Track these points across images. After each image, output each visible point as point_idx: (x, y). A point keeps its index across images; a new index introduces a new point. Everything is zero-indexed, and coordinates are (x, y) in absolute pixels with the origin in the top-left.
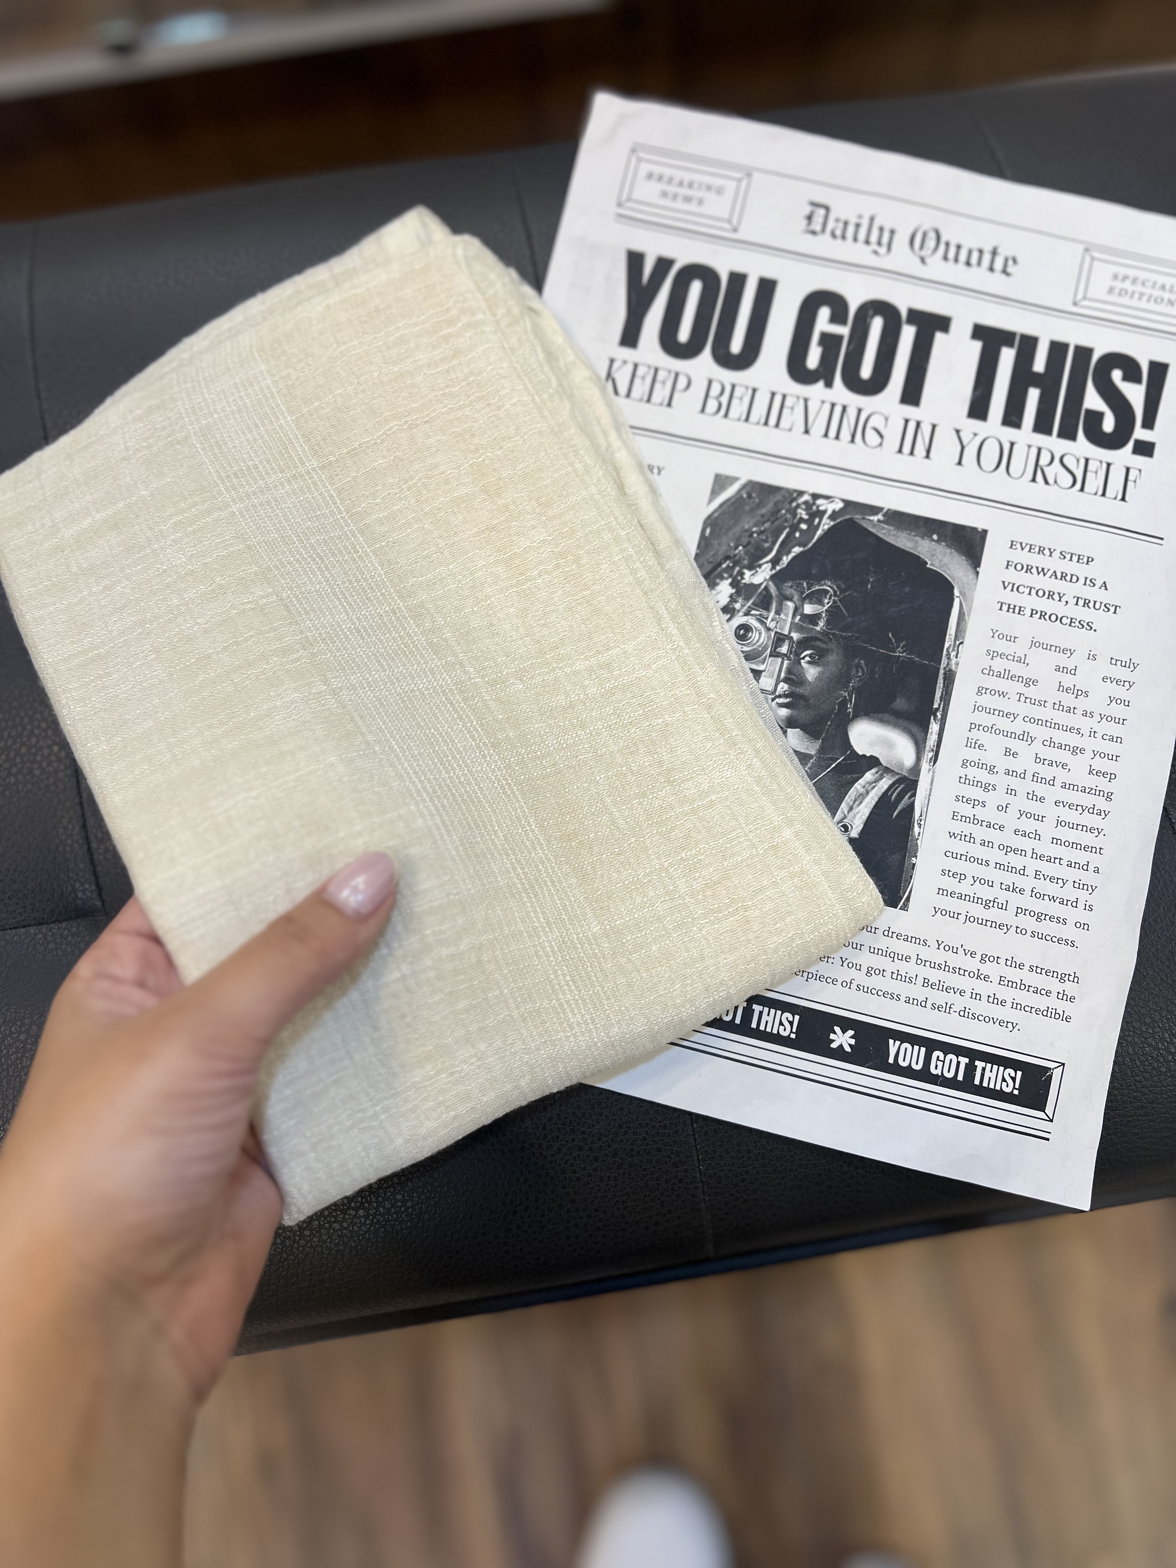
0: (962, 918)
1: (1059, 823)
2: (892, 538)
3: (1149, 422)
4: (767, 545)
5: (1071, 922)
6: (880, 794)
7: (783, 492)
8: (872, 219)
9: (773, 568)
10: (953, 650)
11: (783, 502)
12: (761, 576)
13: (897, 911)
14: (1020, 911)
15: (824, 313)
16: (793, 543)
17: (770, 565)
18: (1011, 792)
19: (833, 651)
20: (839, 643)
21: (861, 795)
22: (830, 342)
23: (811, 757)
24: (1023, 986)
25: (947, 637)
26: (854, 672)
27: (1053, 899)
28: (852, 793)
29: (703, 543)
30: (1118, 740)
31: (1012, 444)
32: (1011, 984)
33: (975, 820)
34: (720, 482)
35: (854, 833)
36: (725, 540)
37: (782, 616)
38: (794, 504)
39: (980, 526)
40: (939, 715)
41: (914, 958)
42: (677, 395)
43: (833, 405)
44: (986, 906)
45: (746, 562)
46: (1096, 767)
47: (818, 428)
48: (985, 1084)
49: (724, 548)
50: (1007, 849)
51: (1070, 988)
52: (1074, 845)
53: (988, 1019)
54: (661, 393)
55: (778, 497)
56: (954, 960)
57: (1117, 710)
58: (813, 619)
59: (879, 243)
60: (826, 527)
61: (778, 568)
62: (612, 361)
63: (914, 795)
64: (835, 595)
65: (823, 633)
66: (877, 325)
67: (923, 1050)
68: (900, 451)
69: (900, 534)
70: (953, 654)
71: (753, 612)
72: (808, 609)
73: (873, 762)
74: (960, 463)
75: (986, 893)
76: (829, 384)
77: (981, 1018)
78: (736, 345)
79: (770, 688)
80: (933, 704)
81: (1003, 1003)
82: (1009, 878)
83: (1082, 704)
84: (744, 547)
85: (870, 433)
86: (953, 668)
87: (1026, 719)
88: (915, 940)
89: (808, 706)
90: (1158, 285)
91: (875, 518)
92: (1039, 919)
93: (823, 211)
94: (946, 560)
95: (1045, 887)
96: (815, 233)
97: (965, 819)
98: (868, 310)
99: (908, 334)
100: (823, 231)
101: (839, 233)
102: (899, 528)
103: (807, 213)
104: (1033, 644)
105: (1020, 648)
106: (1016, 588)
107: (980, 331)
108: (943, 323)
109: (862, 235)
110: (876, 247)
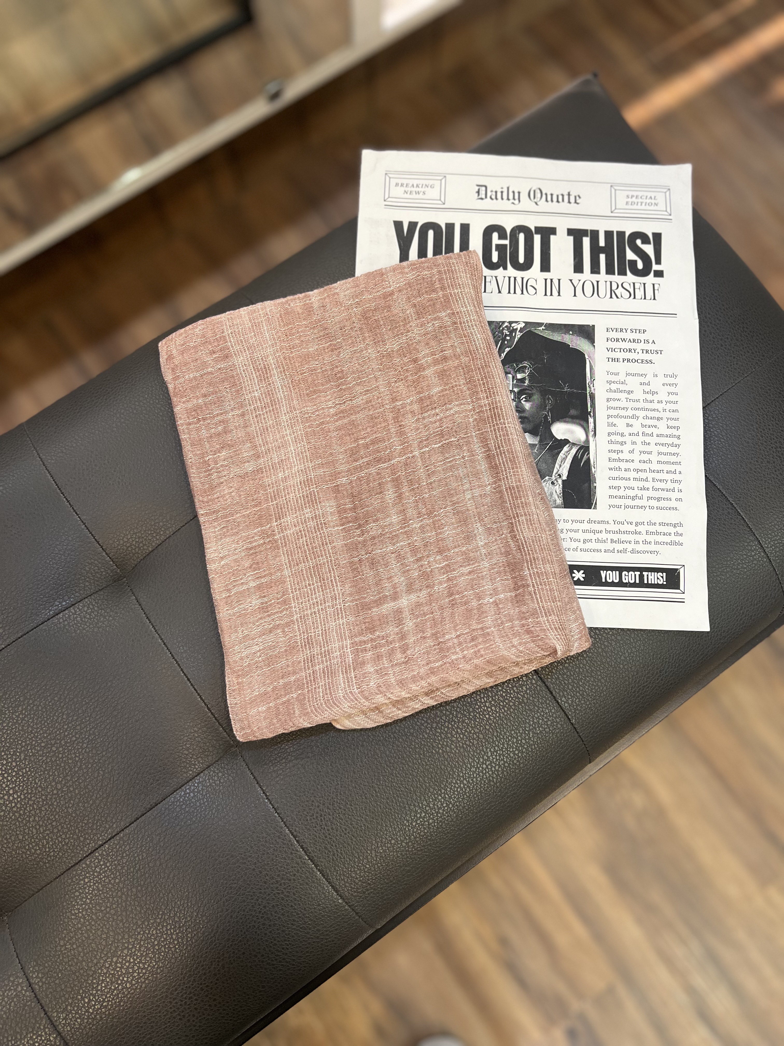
0: (623, 507)
1: (659, 453)
3: (658, 261)
5: (673, 499)
6: (572, 457)
8: (508, 188)
10: (591, 383)
11: (496, 328)
13: (592, 510)
14: (649, 498)
15: (495, 236)
18: (634, 443)
19: (535, 393)
20: (537, 390)
21: (564, 459)
22: (501, 249)
23: (536, 445)
24: (658, 533)
25: (587, 378)
26: (547, 402)
27: (663, 490)
28: (558, 461)
30: (677, 411)
31: (598, 282)
32: (652, 533)
33: (619, 460)
35: (564, 478)
38: (501, 328)
39: (591, 324)
40: (592, 413)
41: (604, 531)
43: (509, 278)
44: (633, 499)
46: (670, 425)
48: (650, 582)
50: (638, 471)
51: (679, 530)
52: (667, 463)
53: (644, 552)
55: (493, 326)
56: (624, 528)
57: (672, 398)
58: (522, 380)
59: (514, 199)
63: (589, 454)
64: (530, 367)
65: (529, 386)
66: (522, 237)
67: (617, 572)
68: (546, 295)
69: (554, 334)
70: (592, 385)
72: (519, 376)
73: (566, 442)
74: (575, 296)
75: (631, 493)
76: (505, 268)
77: (641, 552)
80: (587, 409)
81: (650, 543)
82: (641, 484)
83: (656, 397)
85: (529, 288)
86: (593, 392)
87: (633, 409)
88: (603, 522)
89: (529, 421)
90: (648, 197)
91: (541, 328)
92: (658, 500)
93: (484, 188)
94: (578, 342)
95: (658, 485)
96: (482, 199)
97: (615, 460)
98: (516, 231)
99: (537, 239)
100: (486, 197)
101: (493, 197)
102: (553, 331)
103: (477, 190)
104: (627, 374)
105: (622, 377)
106: (613, 350)
107: (571, 232)
108: (552, 231)
109: (505, 197)
110: (513, 201)
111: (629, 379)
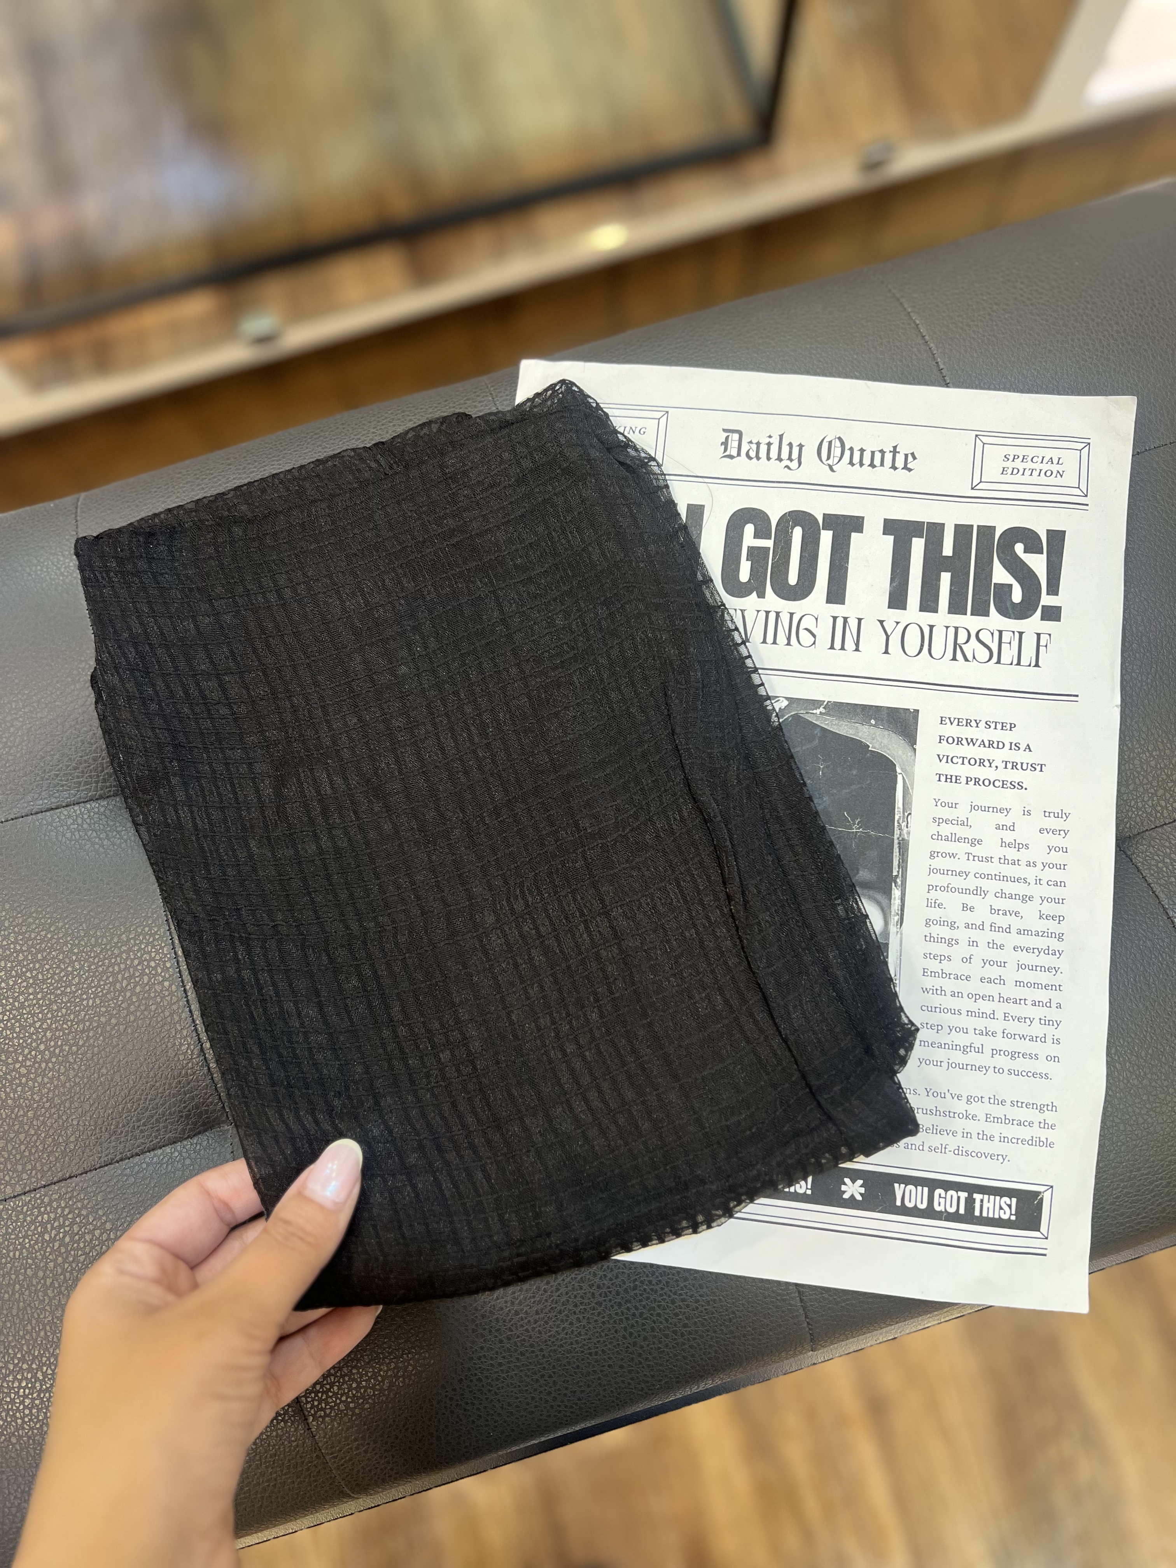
0: (945, 1065)
1: (1020, 967)
2: (835, 727)
3: (1053, 589)
5: (1042, 1057)
8: (781, 438)
10: (903, 821)
14: (994, 1052)
15: (749, 529)
18: (973, 943)
22: (757, 555)
24: (1006, 1120)
25: (896, 813)
27: (1023, 1037)
30: (1062, 884)
31: (931, 627)
33: (943, 974)
39: (912, 707)
40: (899, 881)
43: (767, 613)
44: (965, 1051)
46: (1045, 912)
47: (757, 638)
48: (985, 1214)
50: (976, 997)
51: (1049, 1117)
52: (1036, 985)
53: (979, 1155)
56: (943, 1104)
57: (1056, 858)
59: (790, 459)
66: (797, 533)
67: (926, 1189)
68: (832, 647)
69: (842, 723)
70: (904, 824)
74: (886, 652)
75: (962, 1040)
76: (761, 595)
77: (973, 1154)
80: (892, 872)
81: (991, 1138)
82: (981, 1024)
83: (1024, 855)
85: (803, 634)
86: (906, 837)
87: (977, 875)
91: (818, 711)
92: (1013, 1057)
93: (736, 436)
94: (885, 741)
95: (1014, 1027)
96: (731, 457)
97: (934, 974)
98: (788, 522)
99: (826, 538)
100: (739, 454)
101: (753, 454)
102: (841, 717)
103: (724, 440)
104: (973, 808)
105: (962, 813)
106: (950, 760)
107: (890, 527)
108: (856, 524)
109: (774, 454)
110: (788, 463)
111: (977, 817)
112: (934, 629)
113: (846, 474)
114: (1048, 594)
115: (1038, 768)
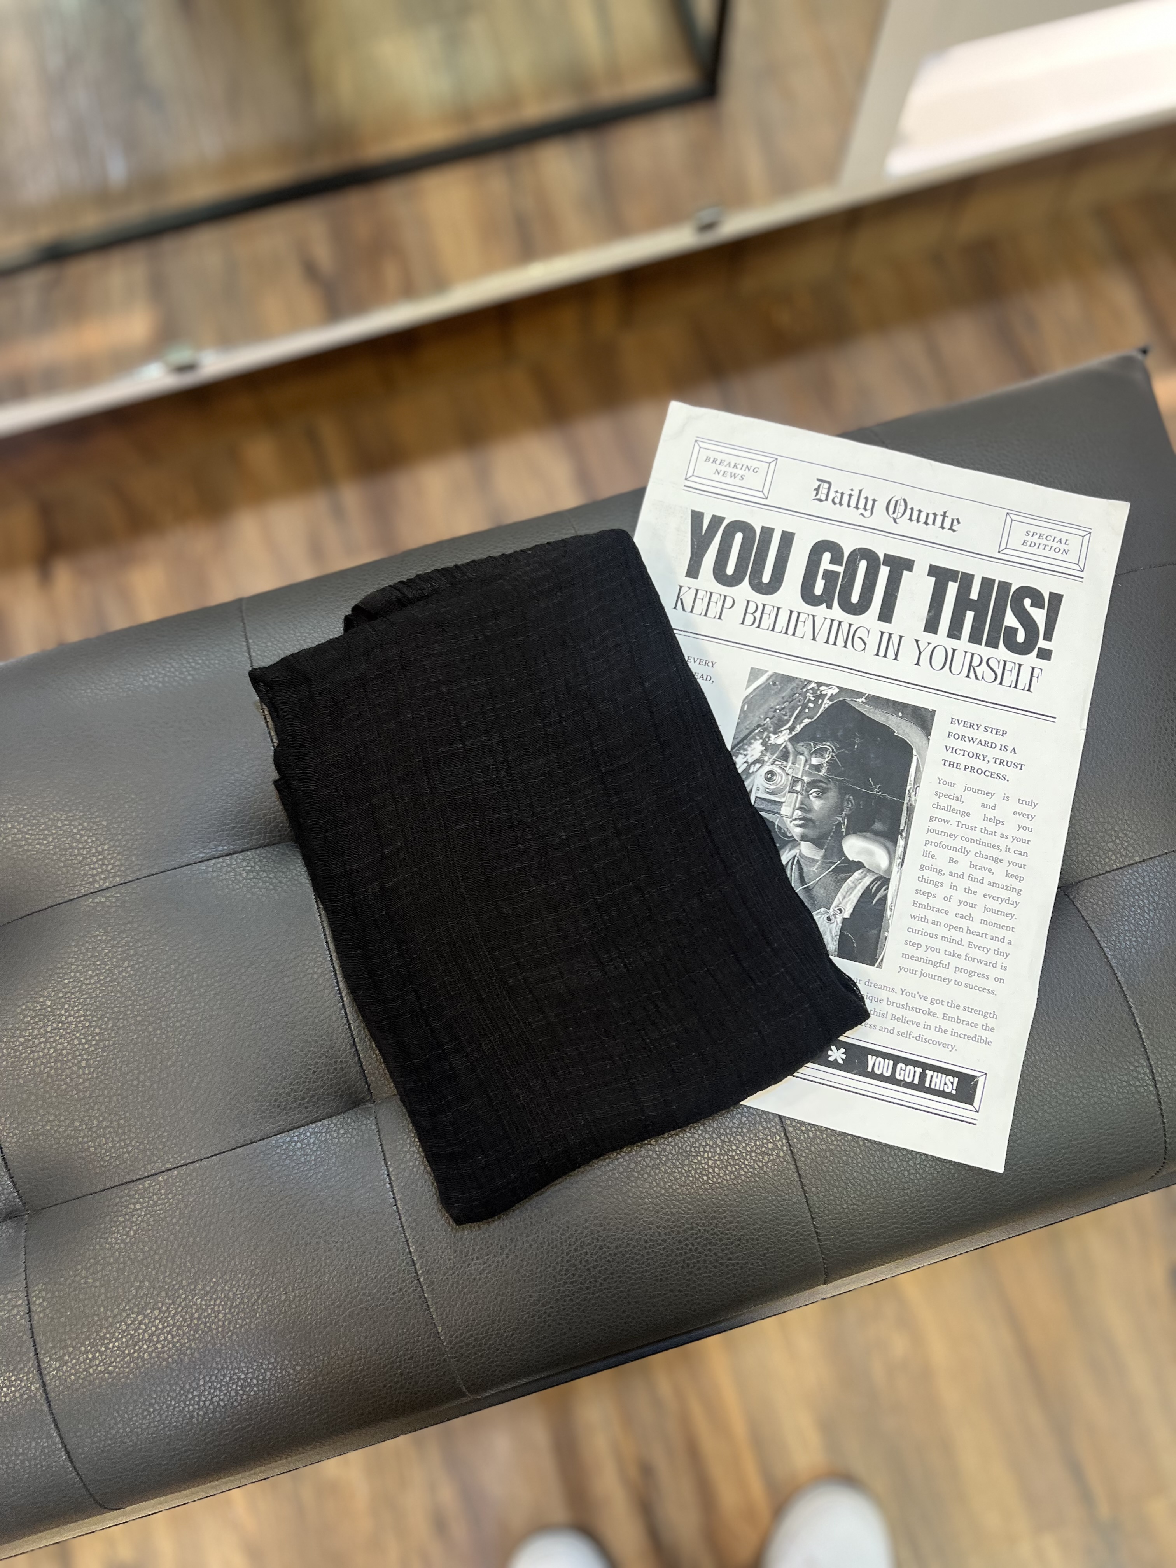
0: (918, 973)
1: (986, 909)
2: (872, 714)
3: (1048, 637)
4: (786, 718)
5: (992, 977)
6: (864, 888)
7: (797, 682)
8: (860, 491)
9: (790, 733)
10: (913, 791)
11: (797, 688)
12: (782, 738)
13: (874, 968)
14: (957, 969)
15: (827, 556)
16: (804, 716)
17: (788, 731)
18: (954, 887)
19: (831, 789)
20: (835, 784)
21: (852, 888)
22: (830, 576)
23: (817, 861)
24: (958, 1020)
25: (909, 782)
26: (846, 804)
27: (980, 961)
28: (845, 887)
29: (742, 715)
30: (1025, 854)
31: (954, 650)
32: (951, 1019)
33: (928, 907)
34: (755, 673)
35: (847, 915)
36: (757, 713)
37: (797, 765)
38: (805, 690)
39: (931, 708)
40: (904, 834)
41: (886, 1000)
42: (724, 610)
43: (832, 621)
44: (935, 966)
45: (771, 729)
46: (1011, 872)
47: (822, 636)
48: (933, 1086)
49: (757, 719)
50: (950, 927)
51: (991, 1022)
52: (995, 925)
53: (935, 1043)
54: (714, 610)
55: (794, 685)
56: (913, 1003)
57: (1023, 834)
58: (818, 768)
59: (865, 509)
60: (827, 706)
61: (794, 733)
62: (681, 587)
63: (887, 889)
64: (833, 752)
65: (825, 777)
66: (863, 565)
67: (891, 1062)
68: (877, 654)
69: (876, 711)
70: (913, 794)
71: (777, 763)
72: (815, 761)
73: (860, 865)
74: (918, 664)
75: (934, 957)
76: (829, 607)
77: (930, 1042)
78: (766, 578)
79: (789, 814)
80: (899, 827)
81: (945, 1031)
82: (951, 947)
83: (999, 829)
84: (770, 719)
85: (856, 640)
86: (913, 803)
87: (963, 839)
88: (886, 988)
89: (815, 826)
90: (1056, 540)
91: (860, 700)
92: (970, 975)
93: (826, 485)
94: (907, 730)
95: (975, 953)
96: (821, 500)
97: (921, 906)
98: (857, 555)
99: (884, 572)
100: (827, 499)
101: (837, 501)
102: (876, 708)
103: (817, 487)
104: (966, 788)
105: (958, 791)
106: (954, 751)
107: (934, 571)
108: (909, 565)
109: (853, 503)
110: (863, 511)
111: (968, 796)
112: (956, 652)
113: (905, 526)
114: (1044, 639)
115: (1019, 767)
